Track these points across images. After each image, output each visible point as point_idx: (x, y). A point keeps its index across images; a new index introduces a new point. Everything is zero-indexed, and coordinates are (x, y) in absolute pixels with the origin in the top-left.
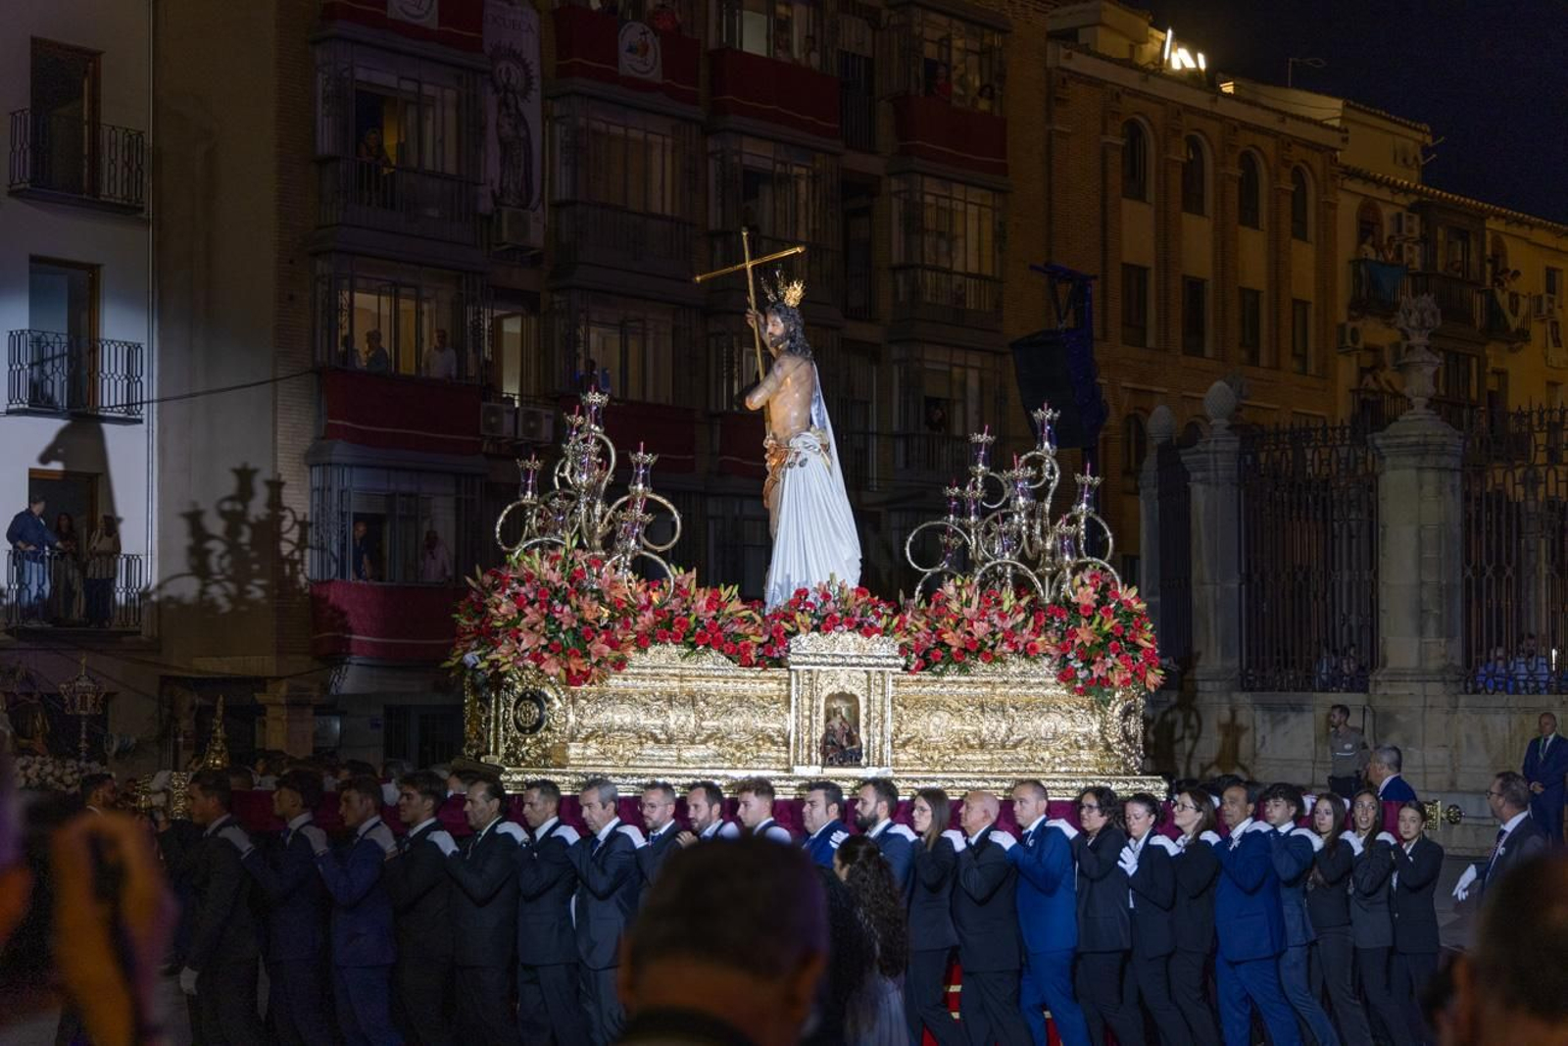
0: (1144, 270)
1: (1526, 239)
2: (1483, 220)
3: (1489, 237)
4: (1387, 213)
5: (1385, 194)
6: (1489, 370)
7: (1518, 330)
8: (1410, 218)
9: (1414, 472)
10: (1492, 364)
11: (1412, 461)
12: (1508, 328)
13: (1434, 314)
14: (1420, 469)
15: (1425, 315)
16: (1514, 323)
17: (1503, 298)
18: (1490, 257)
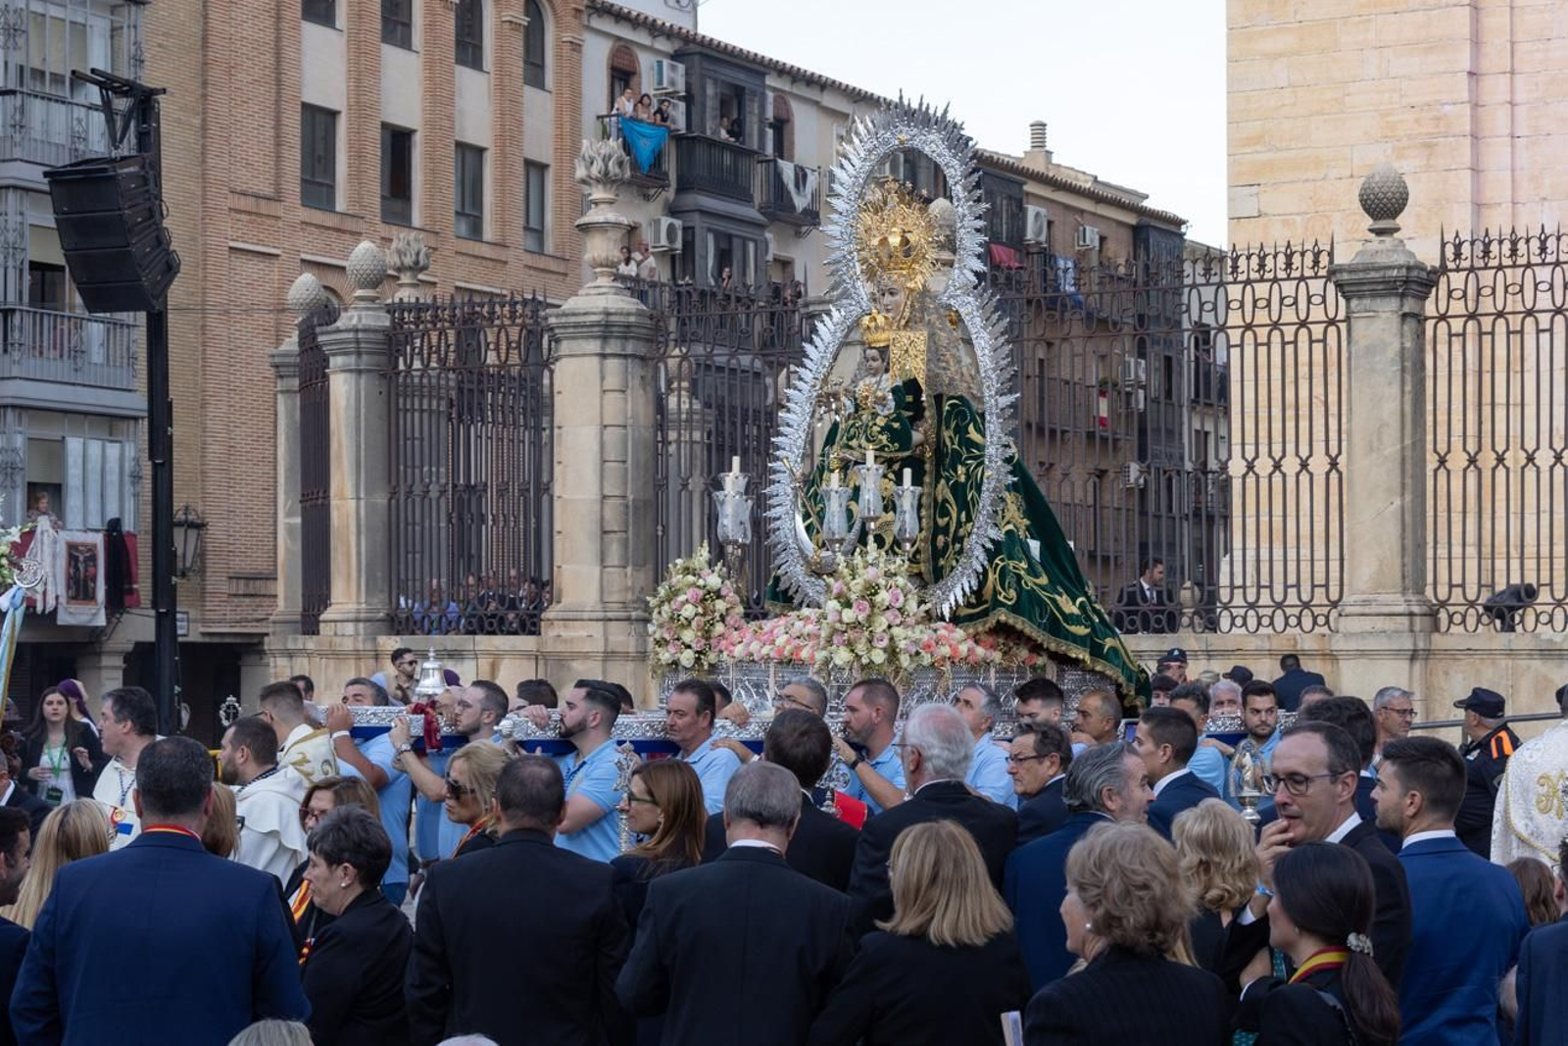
0: (333, 114)
1: (817, 103)
2: (763, 75)
3: (770, 95)
4: (645, 62)
5: (642, 37)
6: (770, 257)
7: (805, 211)
8: (673, 68)
9: (595, 360)
10: (773, 250)
11: (594, 346)
12: (793, 207)
13: (620, 164)
14: (603, 356)
15: (610, 164)
16: (800, 202)
17: (787, 170)
18: (772, 120)
